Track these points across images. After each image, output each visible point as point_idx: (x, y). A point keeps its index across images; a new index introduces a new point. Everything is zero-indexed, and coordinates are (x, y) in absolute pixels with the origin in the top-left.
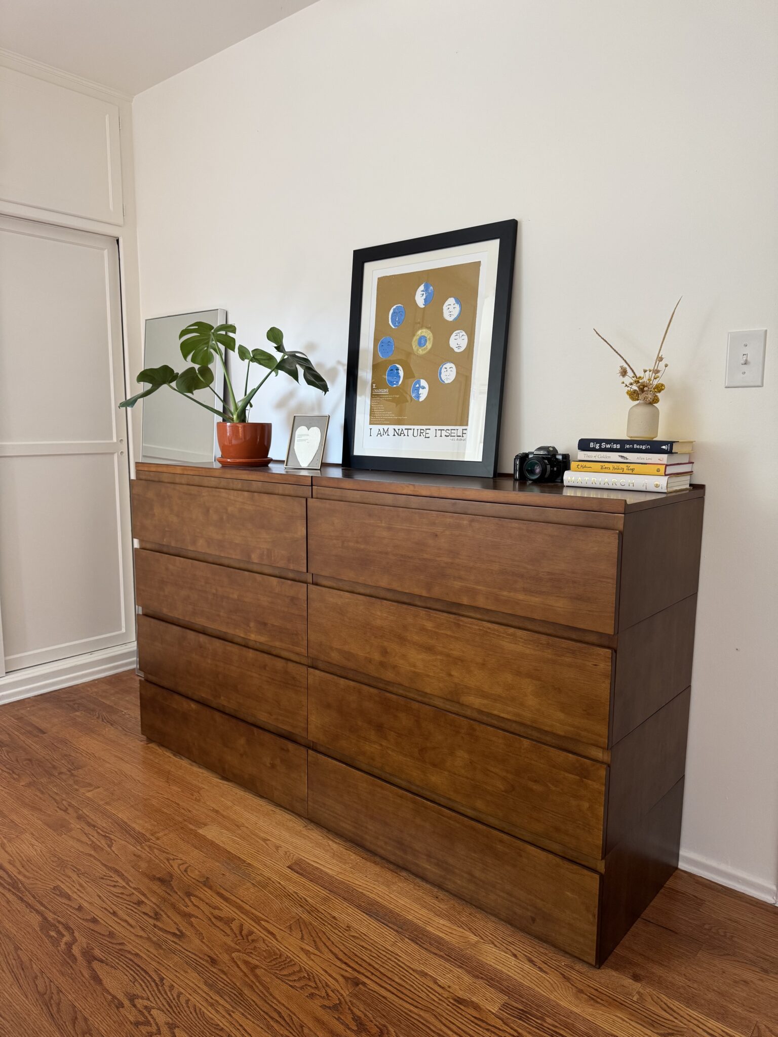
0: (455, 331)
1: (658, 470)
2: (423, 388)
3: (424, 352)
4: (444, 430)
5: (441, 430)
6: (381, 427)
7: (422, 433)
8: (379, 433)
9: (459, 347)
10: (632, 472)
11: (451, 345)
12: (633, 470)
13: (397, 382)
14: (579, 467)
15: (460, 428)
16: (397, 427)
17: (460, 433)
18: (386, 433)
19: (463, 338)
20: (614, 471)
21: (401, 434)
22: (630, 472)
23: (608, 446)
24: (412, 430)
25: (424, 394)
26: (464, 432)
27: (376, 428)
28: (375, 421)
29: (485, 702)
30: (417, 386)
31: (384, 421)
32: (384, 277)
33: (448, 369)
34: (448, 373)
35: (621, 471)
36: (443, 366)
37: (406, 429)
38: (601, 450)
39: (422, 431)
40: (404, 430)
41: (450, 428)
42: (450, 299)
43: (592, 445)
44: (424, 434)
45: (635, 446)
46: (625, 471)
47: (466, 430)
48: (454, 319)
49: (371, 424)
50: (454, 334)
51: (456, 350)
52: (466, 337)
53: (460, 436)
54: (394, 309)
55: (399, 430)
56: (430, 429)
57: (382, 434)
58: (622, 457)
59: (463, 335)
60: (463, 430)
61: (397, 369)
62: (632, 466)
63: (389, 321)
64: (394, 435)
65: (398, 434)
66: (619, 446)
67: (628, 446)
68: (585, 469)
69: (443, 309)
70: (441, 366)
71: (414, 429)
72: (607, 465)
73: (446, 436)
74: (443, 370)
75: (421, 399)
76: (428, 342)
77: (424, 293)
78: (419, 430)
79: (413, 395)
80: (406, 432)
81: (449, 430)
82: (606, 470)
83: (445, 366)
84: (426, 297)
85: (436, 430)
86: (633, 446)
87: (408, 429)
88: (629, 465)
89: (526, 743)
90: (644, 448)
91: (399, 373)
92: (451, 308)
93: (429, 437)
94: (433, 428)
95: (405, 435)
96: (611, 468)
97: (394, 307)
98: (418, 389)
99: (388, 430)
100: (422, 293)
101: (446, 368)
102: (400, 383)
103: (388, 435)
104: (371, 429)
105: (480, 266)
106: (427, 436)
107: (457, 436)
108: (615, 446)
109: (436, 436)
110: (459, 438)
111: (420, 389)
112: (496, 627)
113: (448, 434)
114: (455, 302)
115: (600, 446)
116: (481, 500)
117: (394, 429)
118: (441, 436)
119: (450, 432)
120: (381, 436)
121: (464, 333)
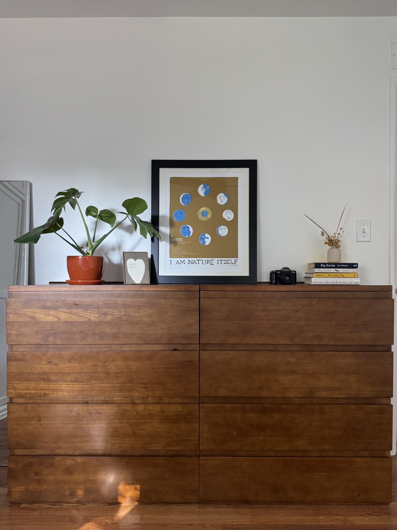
0: (226, 210)
1: (355, 275)
2: (207, 238)
3: (206, 220)
4: (223, 260)
5: (221, 260)
6: (179, 259)
7: (208, 262)
8: (178, 262)
9: (229, 218)
10: (343, 277)
11: (223, 217)
12: (343, 276)
13: (189, 235)
14: (318, 275)
15: (233, 260)
16: (190, 259)
17: (233, 262)
18: (182, 263)
19: (231, 213)
20: (335, 277)
21: (194, 263)
22: (342, 277)
23: (330, 266)
24: (202, 261)
25: (208, 241)
26: (236, 261)
27: (175, 260)
28: (174, 256)
29: (329, 392)
30: (203, 237)
31: (181, 256)
32: (174, 177)
33: (223, 229)
34: (223, 231)
35: (338, 277)
36: (219, 227)
37: (197, 260)
38: (326, 267)
39: (208, 261)
40: (196, 260)
41: (227, 259)
42: (220, 194)
43: (322, 265)
44: (210, 262)
45: (342, 265)
46: (340, 276)
47: (237, 260)
48: (225, 204)
49: (170, 257)
50: (225, 211)
51: (227, 220)
52: (233, 213)
53: (234, 263)
54: (183, 196)
55: (192, 260)
56: (214, 260)
57: (180, 263)
58: (336, 270)
59: (231, 212)
60: (235, 260)
61: (188, 228)
62: (343, 274)
63: (180, 202)
64: (189, 263)
65: (192, 263)
66: (334, 266)
67: (339, 266)
68: (321, 276)
69: (217, 198)
70: (218, 227)
71: (203, 260)
72: (331, 274)
73: (224, 263)
74: (219, 229)
75: (206, 244)
76: (208, 214)
77: (204, 189)
78: (206, 261)
79: (201, 242)
80: (197, 262)
81: (226, 260)
82: (331, 276)
83: (220, 227)
84: (205, 191)
85: (218, 260)
86: (341, 266)
87: (199, 260)
88: (341, 274)
89: (352, 407)
90: (346, 266)
91: (189, 230)
92: (222, 198)
93: (213, 264)
94: (216, 259)
95: (196, 263)
96: (333, 275)
97: (184, 194)
98: (204, 239)
99: (184, 261)
100: (203, 189)
101: (221, 228)
102: (191, 235)
103: (184, 263)
104: (171, 260)
105: (238, 180)
106: (212, 263)
107: (232, 263)
108: (333, 266)
109: (218, 264)
110: (233, 264)
111: (205, 239)
112: (334, 353)
113: (226, 263)
114: (224, 196)
115: (326, 266)
116: (320, 291)
117: (189, 260)
118: (221, 263)
119: (227, 261)
120: (179, 264)
121: (231, 211)
